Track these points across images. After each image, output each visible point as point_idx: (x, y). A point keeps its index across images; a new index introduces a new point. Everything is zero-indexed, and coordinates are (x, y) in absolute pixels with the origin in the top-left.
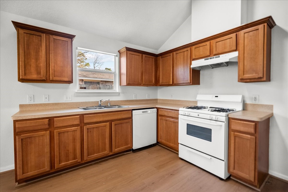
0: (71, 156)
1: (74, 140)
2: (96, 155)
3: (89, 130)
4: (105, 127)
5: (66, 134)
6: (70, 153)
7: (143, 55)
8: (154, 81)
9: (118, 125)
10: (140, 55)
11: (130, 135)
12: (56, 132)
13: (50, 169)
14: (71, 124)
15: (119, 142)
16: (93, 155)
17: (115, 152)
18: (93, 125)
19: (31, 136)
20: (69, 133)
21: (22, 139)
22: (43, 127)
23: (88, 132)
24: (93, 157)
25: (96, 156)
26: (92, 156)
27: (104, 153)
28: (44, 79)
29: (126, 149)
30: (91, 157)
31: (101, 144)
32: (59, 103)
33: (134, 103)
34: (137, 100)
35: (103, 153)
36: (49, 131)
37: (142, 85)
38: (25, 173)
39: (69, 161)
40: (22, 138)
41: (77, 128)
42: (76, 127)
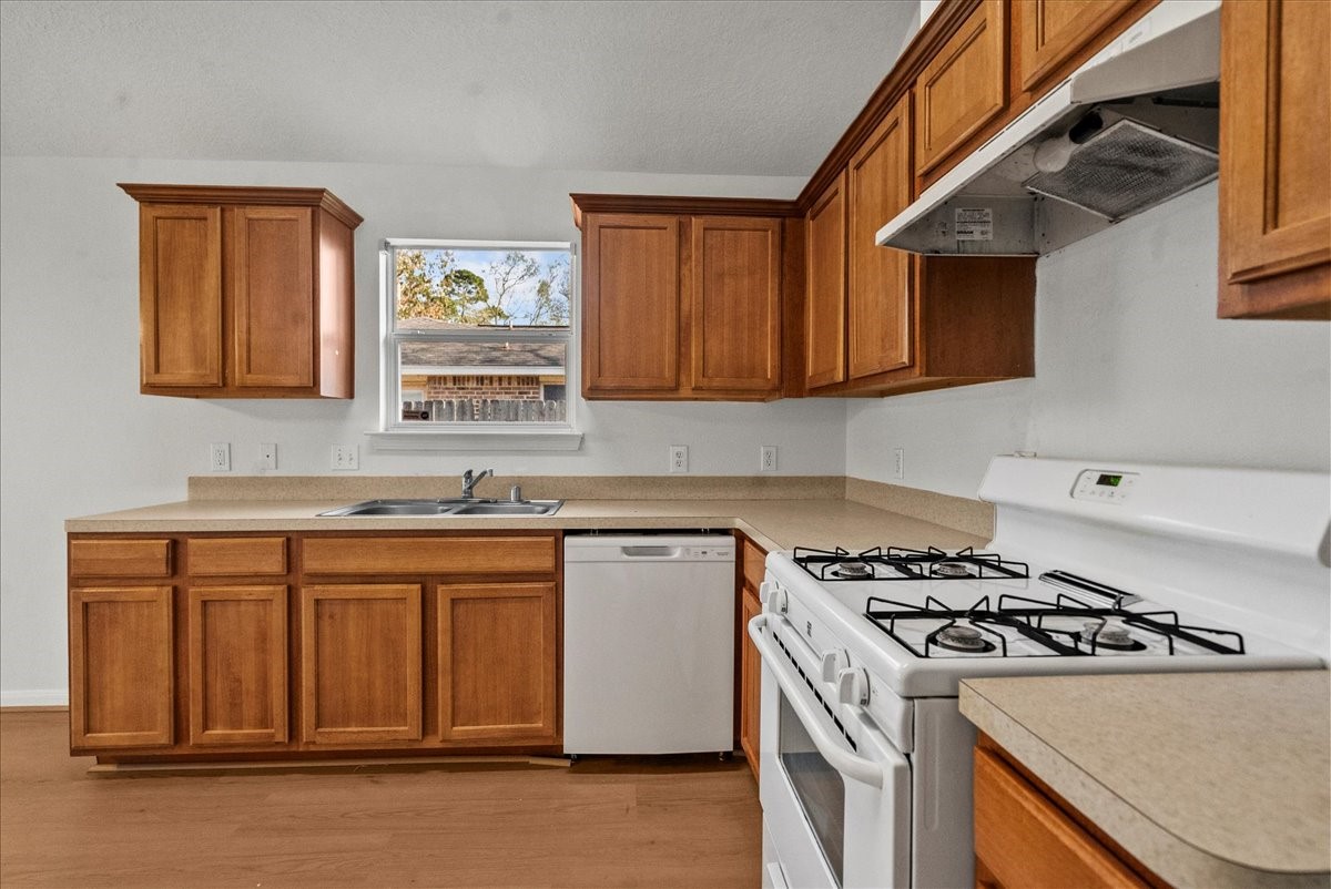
0: (250, 709)
1: (263, 638)
2: (354, 733)
3: (327, 609)
4: (401, 607)
5: (231, 610)
6: (248, 694)
7: (693, 219)
8: (773, 367)
9: (470, 606)
10: (670, 222)
11: (545, 669)
12: (193, 595)
13: (172, 739)
14: (251, 570)
15: (475, 692)
16: (342, 729)
17: (449, 741)
18: (342, 587)
19: (112, 598)
20: (243, 607)
21: (86, 606)
22: (149, 569)
23: (318, 617)
24: (341, 739)
25: (354, 737)
26: (334, 730)
27: (391, 729)
28: (216, 382)
29: (516, 738)
30: (331, 733)
31: (379, 683)
32: (312, 478)
33: (672, 496)
34: (693, 478)
35: (387, 729)
36: (170, 589)
37: (685, 391)
38: (95, 732)
39: (241, 729)
40: (86, 600)
41: (273, 593)
42: (271, 588)
